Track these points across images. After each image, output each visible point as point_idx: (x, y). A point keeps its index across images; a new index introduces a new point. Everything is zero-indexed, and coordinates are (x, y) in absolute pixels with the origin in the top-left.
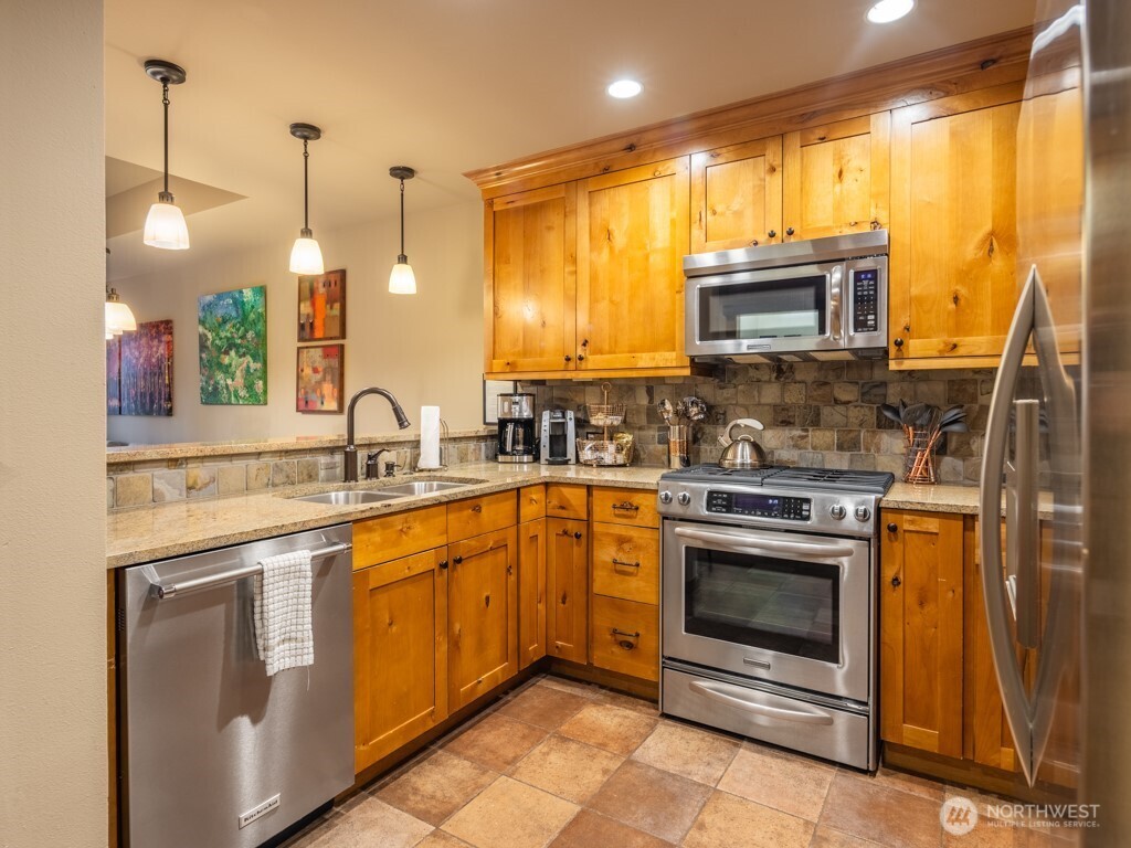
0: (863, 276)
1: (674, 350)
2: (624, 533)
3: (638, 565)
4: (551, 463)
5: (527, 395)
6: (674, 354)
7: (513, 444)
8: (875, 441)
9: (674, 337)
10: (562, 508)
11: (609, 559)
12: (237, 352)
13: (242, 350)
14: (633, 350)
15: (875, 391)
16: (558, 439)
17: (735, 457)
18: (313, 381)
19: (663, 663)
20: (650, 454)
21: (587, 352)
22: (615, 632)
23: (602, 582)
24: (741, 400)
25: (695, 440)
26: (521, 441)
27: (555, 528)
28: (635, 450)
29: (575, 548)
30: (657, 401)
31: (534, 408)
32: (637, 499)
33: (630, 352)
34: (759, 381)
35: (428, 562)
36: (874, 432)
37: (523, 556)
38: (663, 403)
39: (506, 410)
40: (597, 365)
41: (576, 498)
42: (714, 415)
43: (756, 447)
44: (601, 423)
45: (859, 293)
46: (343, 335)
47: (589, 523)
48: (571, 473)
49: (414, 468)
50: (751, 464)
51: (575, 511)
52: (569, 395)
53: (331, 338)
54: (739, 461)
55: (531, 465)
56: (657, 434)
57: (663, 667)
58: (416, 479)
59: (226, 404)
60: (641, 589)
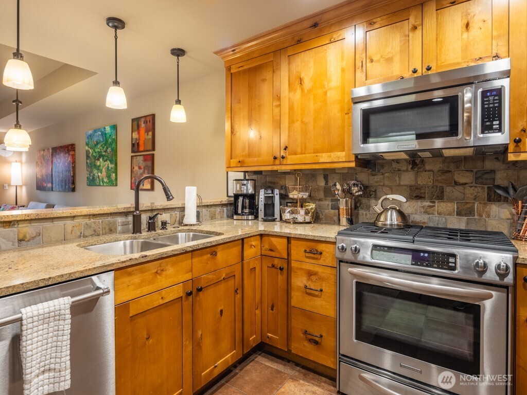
0: (488, 94)
1: (344, 151)
2: (311, 269)
3: (321, 291)
4: (265, 220)
5: (251, 180)
6: (344, 153)
7: (242, 209)
8: (486, 210)
9: (344, 143)
10: (271, 250)
11: (302, 285)
12: (103, 159)
13: (105, 158)
14: (316, 151)
15: (486, 176)
16: (269, 206)
17: (386, 219)
18: (139, 173)
19: (339, 358)
20: (326, 216)
21: (287, 154)
22: (306, 333)
23: (297, 299)
24: (387, 183)
25: (356, 207)
26: (248, 207)
27: (267, 263)
28: (317, 213)
29: (279, 276)
30: (331, 184)
31: (255, 188)
32: (321, 247)
33: (314, 153)
34: (399, 170)
35: (177, 292)
36: (485, 204)
37: (246, 282)
38: (335, 185)
39: (238, 189)
40: (292, 162)
41: (281, 244)
42: (369, 192)
43: (401, 213)
44: (296, 197)
45: (486, 106)
46: (154, 149)
47: (288, 260)
48: (277, 228)
49: (181, 223)
50: (398, 225)
51: (280, 253)
52: (276, 180)
53: (147, 151)
54: (389, 222)
55: (253, 221)
56: (330, 203)
57: (340, 361)
58: (180, 231)
59: (98, 186)
60: (323, 306)
